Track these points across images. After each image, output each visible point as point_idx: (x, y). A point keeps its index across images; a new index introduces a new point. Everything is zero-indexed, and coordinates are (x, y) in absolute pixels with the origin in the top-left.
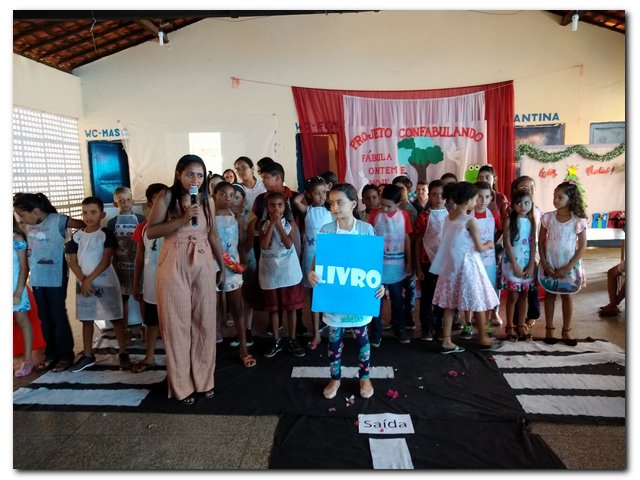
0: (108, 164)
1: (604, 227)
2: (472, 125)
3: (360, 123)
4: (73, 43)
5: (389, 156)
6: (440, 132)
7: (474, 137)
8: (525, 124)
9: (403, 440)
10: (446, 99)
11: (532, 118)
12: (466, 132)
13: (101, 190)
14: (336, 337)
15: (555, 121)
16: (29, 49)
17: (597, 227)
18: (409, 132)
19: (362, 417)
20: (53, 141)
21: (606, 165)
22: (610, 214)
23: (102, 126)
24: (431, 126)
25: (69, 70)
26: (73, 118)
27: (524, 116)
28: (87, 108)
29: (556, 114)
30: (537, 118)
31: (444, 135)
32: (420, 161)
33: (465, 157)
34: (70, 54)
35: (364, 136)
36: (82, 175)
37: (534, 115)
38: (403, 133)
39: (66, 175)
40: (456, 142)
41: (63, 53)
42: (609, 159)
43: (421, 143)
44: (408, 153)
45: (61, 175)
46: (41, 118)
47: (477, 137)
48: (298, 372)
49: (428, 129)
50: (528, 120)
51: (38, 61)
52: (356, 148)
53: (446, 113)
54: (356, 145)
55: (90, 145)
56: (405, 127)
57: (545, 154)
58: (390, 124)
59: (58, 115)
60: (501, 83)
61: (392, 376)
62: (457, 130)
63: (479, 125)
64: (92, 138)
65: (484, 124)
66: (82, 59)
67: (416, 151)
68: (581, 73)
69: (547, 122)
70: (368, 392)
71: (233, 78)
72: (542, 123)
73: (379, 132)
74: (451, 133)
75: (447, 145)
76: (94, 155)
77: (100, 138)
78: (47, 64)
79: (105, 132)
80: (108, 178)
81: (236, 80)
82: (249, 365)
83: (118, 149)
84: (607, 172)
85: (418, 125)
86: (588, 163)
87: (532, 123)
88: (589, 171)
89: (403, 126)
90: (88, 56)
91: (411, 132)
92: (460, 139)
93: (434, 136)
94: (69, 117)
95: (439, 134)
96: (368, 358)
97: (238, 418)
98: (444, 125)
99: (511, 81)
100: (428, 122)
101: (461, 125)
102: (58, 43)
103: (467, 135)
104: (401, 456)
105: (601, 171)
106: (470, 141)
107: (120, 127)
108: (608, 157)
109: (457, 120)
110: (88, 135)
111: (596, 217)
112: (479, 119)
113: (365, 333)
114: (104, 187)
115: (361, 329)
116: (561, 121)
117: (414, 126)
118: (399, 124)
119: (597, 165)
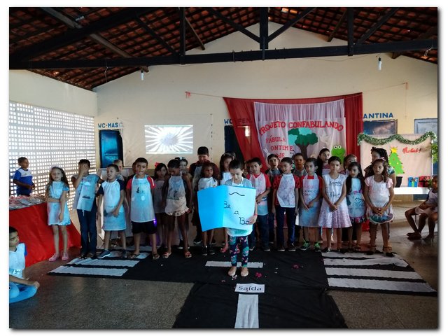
0: (111, 143)
1: (415, 186)
2: (336, 120)
3: (265, 119)
4: (94, 74)
5: (284, 139)
6: (316, 125)
7: (337, 128)
8: (371, 120)
9: (257, 295)
10: (319, 104)
11: (375, 116)
12: (332, 125)
13: (106, 160)
14: (233, 241)
15: (391, 118)
16: (70, 79)
17: (411, 186)
18: (295, 125)
19: (238, 285)
20: (80, 131)
21: (415, 147)
22: (420, 178)
23: (108, 121)
24: (309, 121)
25: (90, 89)
26: (91, 117)
27: (370, 115)
28: (100, 111)
29: (391, 114)
30: (379, 116)
31: (318, 127)
32: (303, 143)
33: (332, 140)
34: (92, 80)
35: (268, 127)
36: (95, 150)
37: (377, 114)
38: (291, 125)
39: (86, 150)
40: (326, 131)
41: (89, 80)
42: (417, 143)
43: (303, 131)
44: (295, 137)
45: (83, 150)
46: (74, 117)
47: (339, 128)
48: (209, 264)
49: (308, 123)
50: (373, 117)
51: (74, 85)
52: (263, 135)
53: (319, 112)
54: (263, 133)
55: (101, 132)
56: (292, 121)
57: (375, 140)
58: (284, 119)
59: (83, 115)
60: (355, 94)
61: (261, 267)
62: (326, 123)
63: (341, 120)
64: (102, 129)
65: (344, 120)
66: (99, 82)
67: (300, 137)
68: (407, 88)
69: (385, 118)
70: (245, 273)
71: (186, 92)
72: (382, 119)
73: (277, 124)
74: (322, 125)
75: (320, 133)
76: (102, 138)
77: (107, 128)
78: (79, 86)
79: (109, 125)
80: (110, 152)
81: (188, 94)
82: (187, 257)
83: (116, 135)
84: (417, 151)
85: (301, 121)
86: (403, 146)
87: (375, 119)
88: (405, 150)
89: (291, 121)
90: (102, 80)
91: (297, 125)
92: (329, 129)
93: (312, 127)
94: (89, 116)
95: (315, 126)
96: (247, 255)
97: (173, 283)
98: (318, 120)
99: (361, 93)
100: (307, 118)
101: (329, 120)
102: (85, 75)
103: (333, 126)
104: (254, 302)
105: (412, 151)
106: (335, 130)
107: (119, 122)
108: (417, 142)
109: (326, 117)
110: (100, 126)
111: (411, 180)
112: (341, 116)
113: (246, 240)
114: (108, 158)
115: (244, 237)
116: (395, 118)
117: (298, 121)
118: (289, 119)
119: (410, 147)
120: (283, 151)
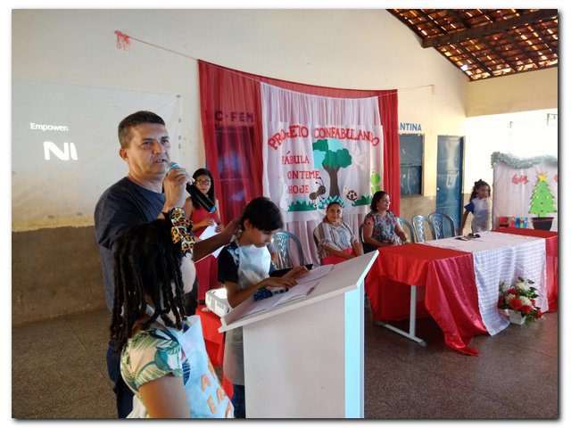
2: (371, 129)
3: (278, 118)
5: (307, 159)
6: (347, 134)
7: (372, 141)
8: (402, 132)
11: (406, 126)
12: (367, 136)
15: (419, 132)
18: (322, 133)
24: (340, 127)
27: (401, 125)
29: (420, 125)
30: (409, 127)
31: (351, 138)
32: (333, 165)
33: (370, 161)
35: (283, 134)
37: (408, 124)
38: (317, 133)
40: (360, 145)
43: (334, 145)
44: (322, 155)
47: (375, 141)
49: (338, 130)
50: (404, 128)
52: (276, 148)
53: (351, 114)
54: (277, 144)
56: (318, 127)
58: (306, 122)
60: (389, 92)
62: (360, 133)
63: (377, 130)
65: (380, 128)
67: (329, 154)
68: (433, 92)
69: (414, 131)
71: (119, 34)
72: (411, 132)
73: (297, 130)
74: (355, 135)
75: (353, 147)
81: (124, 37)
85: (330, 126)
87: (406, 132)
89: (317, 125)
91: (324, 132)
92: (364, 143)
93: (343, 138)
95: (347, 136)
98: (350, 128)
99: (396, 91)
100: (337, 123)
101: (363, 129)
103: (369, 139)
106: (371, 145)
109: (359, 124)
112: (376, 123)
116: (422, 132)
117: (326, 126)
118: (314, 123)
120: (307, 182)
